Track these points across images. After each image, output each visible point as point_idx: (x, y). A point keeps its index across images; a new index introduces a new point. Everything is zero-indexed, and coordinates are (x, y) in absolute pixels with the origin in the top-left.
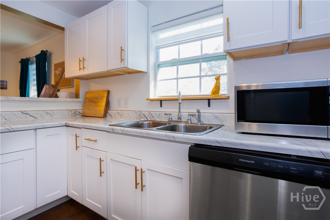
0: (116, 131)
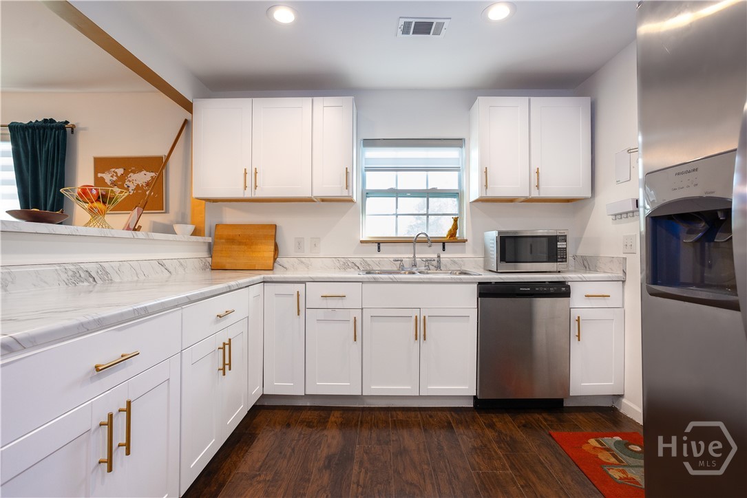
0: (381, 280)
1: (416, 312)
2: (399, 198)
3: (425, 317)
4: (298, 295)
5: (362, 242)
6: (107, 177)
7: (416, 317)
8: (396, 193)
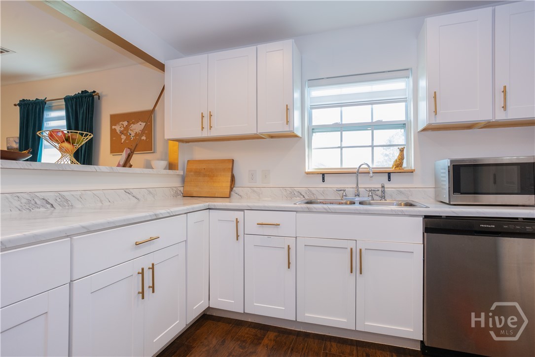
1: (352, 244)
2: (343, 132)
3: (361, 250)
4: (237, 222)
5: (308, 173)
6: (118, 128)
7: (351, 249)
8: (340, 128)
